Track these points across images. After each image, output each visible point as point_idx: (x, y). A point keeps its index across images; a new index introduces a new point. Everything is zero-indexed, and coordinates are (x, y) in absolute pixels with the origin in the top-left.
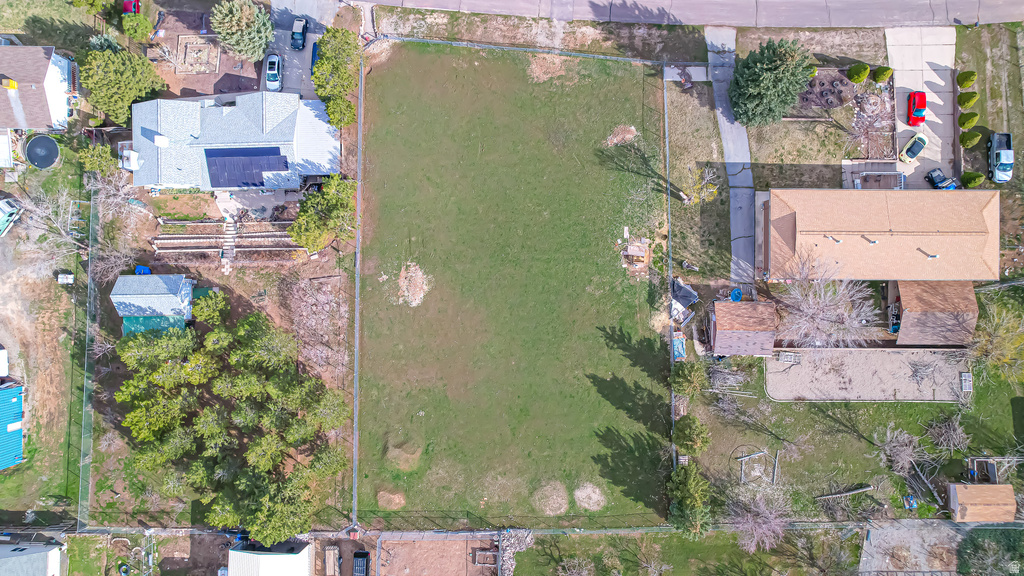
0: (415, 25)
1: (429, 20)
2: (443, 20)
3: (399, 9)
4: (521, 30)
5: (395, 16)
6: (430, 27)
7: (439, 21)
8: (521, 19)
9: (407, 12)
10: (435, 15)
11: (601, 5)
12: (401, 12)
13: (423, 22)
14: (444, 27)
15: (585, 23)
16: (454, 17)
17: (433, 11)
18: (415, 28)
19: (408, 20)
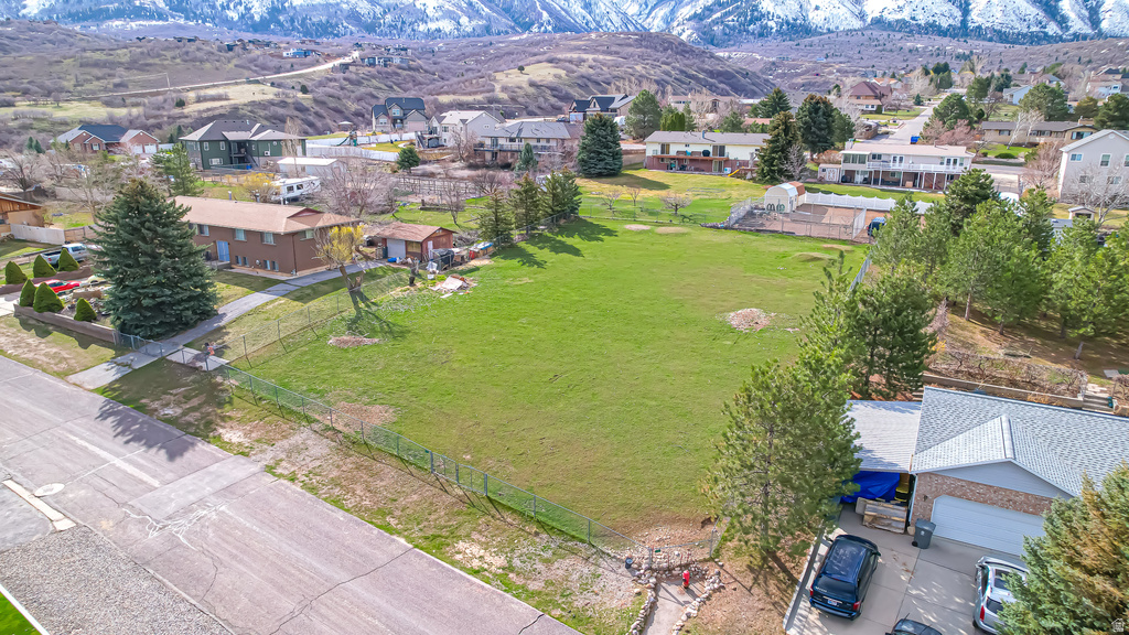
0: (540, 566)
1: (500, 561)
2: (470, 550)
3: (558, 612)
4: (335, 473)
5: (579, 603)
6: (506, 548)
7: (476, 550)
8: (313, 490)
9: (543, 601)
10: (476, 564)
11: (163, 452)
12: (558, 606)
13: (517, 562)
14: (475, 536)
15: (226, 446)
16: (437, 543)
17: (476, 572)
18: (547, 562)
19: (548, 583)
